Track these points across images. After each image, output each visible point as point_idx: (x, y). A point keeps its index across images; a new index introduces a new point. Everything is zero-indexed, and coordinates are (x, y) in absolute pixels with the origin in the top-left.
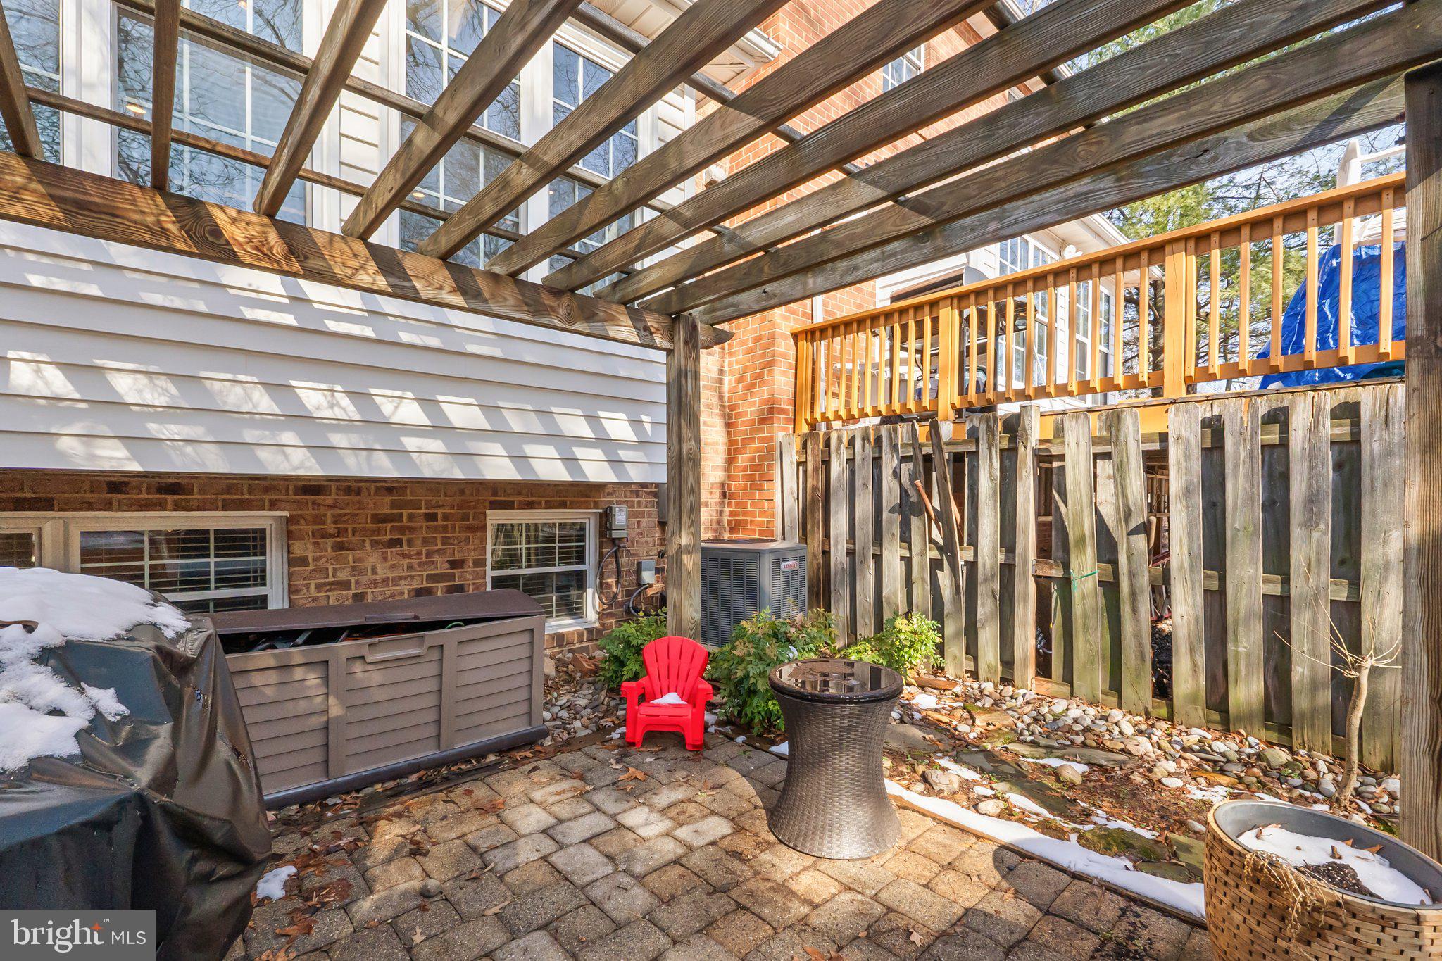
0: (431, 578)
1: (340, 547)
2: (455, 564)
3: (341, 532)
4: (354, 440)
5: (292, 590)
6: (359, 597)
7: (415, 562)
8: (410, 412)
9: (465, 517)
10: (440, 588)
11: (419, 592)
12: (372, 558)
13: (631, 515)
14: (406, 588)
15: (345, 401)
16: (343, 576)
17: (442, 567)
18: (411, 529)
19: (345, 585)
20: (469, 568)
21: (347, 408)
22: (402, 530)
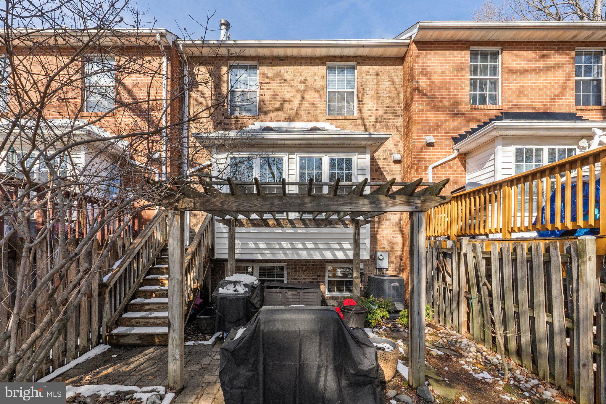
0: (313, 279)
1: (296, 271)
2: (318, 276)
3: (296, 268)
4: (291, 252)
5: (288, 279)
6: (299, 282)
7: (310, 275)
8: (300, 246)
9: (321, 265)
10: (315, 281)
11: (311, 282)
12: (301, 274)
13: (364, 266)
14: (308, 281)
15: (289, 245)
16: (296, 277)
17: (315, 277)
18: (309, 268)
19: (296, 279)
20: (322, 277)
21: (289, 246)
22: (307, 268)
